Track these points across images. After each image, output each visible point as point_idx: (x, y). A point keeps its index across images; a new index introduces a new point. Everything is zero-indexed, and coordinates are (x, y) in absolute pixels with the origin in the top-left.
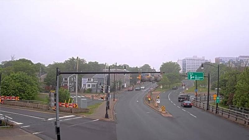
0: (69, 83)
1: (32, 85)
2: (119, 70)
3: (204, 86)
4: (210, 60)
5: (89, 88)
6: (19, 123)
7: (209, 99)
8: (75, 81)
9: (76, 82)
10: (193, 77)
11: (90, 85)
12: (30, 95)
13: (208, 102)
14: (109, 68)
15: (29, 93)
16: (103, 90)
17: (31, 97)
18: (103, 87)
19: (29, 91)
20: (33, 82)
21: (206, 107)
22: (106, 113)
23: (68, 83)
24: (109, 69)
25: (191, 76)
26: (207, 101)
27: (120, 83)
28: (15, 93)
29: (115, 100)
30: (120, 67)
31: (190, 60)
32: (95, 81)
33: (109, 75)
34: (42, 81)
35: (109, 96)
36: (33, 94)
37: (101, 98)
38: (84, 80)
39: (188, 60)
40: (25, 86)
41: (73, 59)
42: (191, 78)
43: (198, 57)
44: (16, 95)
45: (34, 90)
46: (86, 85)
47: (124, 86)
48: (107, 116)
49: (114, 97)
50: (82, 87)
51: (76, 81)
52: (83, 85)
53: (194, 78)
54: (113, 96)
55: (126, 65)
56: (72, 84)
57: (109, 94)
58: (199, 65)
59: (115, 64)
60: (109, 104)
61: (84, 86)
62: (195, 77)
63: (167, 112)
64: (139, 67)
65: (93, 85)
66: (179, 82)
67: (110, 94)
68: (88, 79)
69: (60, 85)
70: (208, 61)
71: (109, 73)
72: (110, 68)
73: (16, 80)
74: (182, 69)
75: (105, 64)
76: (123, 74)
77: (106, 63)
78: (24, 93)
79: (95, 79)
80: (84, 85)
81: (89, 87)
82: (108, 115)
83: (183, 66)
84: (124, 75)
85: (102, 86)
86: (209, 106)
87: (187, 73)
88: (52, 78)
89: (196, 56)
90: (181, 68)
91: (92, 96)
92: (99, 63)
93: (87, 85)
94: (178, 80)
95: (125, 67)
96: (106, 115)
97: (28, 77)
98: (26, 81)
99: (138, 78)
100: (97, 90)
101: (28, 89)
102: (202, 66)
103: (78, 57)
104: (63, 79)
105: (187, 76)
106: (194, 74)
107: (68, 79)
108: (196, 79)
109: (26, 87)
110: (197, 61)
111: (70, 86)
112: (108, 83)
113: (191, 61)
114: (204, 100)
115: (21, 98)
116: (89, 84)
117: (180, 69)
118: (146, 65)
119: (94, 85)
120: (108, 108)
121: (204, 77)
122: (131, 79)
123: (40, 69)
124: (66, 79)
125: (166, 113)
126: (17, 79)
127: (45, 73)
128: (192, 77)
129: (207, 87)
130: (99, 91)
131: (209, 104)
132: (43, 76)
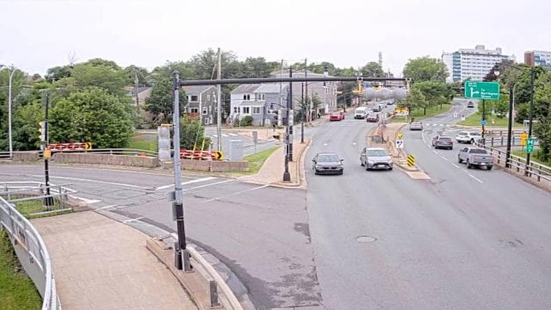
0: (203, 106)
1: (118, 114)
2: (311, 75)
3: (499, 114)
4: (513, 56)
5: (247, 116)
6: (92, 199)
7: (512, 143)
8: (215, 101)
9: (217, 103)
10: (477, 92)
11: (248, 109)
12: (115, 137)
13: (509, 149)
14: (291, 69)
15: (113, 132)
16: (276, 118)
17: (117, 140)
18: (277, 113)
19: (112, 127)
20: (121, 107)
21: (505, 160)
22: (284, 170)
23: (200, 107)
24: (291, 72)
25: (472, 89)
26: (506, 148)
27: (316, 105)
28: (83, 136)
29: (304, 140)
30: (313, 68)
31: (468, 54)
32: (260, 99)
33: (291, 85)
34: (142, 103)
35: (291, 132)
36: (122, 134)
37: (275, 137)
38: (236, 100)
39: (463, 54)
40: (103, 117)
41: (211, 53)
42: (472, 93)
43: (486, 49)
44: (83, 140)
45: (126, 126)
46: (239, 109)
47: (324, 109)
48: (287, 178)
49: (302, 135)
50: (231, 114)
51: (217, 100)
52: (232, 110)
53: (479, 96)
54: (301, 133)
55: (328, 63)
56: (208, 109)
57: (291, 128)
58: (490, 65)
59: (303, 62)
60: (291, 149)
61: (236, 112)
62: (480, 91)
63: (419, 168)
64: (356, 68)
65: (255, 108)
66: (445, 103)
67: (293, 128)
68: (245, 97)
69: (181, 111)
70: (509, 59)
71: (291, 81)
72: (293, 71)
73: (84, 106)
74: (452, 74)
75: (280, 62)
76: (322, 83)
77: (282, 61)
78: (102, 133)
79: (260, 95)
80: (235, 108)
81: (246, 114)
82: (289, 174)
83: (454, 68)
84: (325, 85)
85: (275, 110)
86: (510, 159)
87: (463, 84)
88: (164, 98)
89: (483, 47)
90: (449, 71)
91: (253, 132)
92: (267, 61)
93: (242, 110)
94: (443, 97)
95: (326, 67)
96: (285, 174)
97: (109, 98)
98: (104, 106)
99: (354, 91)
100: (264, 120)
101: (110, 124)
102: (496, 67)
103: (219, 49)
104: (187, 97)
105: (464, 90)
106: (479, 87)
107: (200, 98)
108: (483, 97)
109: (105, 121)
110: (484, 58)
111: (205, 112)
112: (290, 105)
113: (471, 57)
114: (500, 144)
115: (95, 144)
116: (246, 106)
117: (447, 75)
118: (371, 63)
119: (258, 108)
120: (289, 158)
121: (500, 92)
122: (338, 95)
123: (136, 77)
124: (194, 98)
125: (418, 171)
126: (84, 104)
127: (148, 86)
128: (473, 91)
129: (508, 115)
130: (268, 122)
131: (511, 155)
132: (145, 94)
